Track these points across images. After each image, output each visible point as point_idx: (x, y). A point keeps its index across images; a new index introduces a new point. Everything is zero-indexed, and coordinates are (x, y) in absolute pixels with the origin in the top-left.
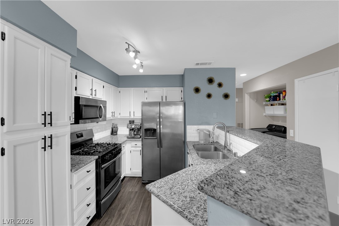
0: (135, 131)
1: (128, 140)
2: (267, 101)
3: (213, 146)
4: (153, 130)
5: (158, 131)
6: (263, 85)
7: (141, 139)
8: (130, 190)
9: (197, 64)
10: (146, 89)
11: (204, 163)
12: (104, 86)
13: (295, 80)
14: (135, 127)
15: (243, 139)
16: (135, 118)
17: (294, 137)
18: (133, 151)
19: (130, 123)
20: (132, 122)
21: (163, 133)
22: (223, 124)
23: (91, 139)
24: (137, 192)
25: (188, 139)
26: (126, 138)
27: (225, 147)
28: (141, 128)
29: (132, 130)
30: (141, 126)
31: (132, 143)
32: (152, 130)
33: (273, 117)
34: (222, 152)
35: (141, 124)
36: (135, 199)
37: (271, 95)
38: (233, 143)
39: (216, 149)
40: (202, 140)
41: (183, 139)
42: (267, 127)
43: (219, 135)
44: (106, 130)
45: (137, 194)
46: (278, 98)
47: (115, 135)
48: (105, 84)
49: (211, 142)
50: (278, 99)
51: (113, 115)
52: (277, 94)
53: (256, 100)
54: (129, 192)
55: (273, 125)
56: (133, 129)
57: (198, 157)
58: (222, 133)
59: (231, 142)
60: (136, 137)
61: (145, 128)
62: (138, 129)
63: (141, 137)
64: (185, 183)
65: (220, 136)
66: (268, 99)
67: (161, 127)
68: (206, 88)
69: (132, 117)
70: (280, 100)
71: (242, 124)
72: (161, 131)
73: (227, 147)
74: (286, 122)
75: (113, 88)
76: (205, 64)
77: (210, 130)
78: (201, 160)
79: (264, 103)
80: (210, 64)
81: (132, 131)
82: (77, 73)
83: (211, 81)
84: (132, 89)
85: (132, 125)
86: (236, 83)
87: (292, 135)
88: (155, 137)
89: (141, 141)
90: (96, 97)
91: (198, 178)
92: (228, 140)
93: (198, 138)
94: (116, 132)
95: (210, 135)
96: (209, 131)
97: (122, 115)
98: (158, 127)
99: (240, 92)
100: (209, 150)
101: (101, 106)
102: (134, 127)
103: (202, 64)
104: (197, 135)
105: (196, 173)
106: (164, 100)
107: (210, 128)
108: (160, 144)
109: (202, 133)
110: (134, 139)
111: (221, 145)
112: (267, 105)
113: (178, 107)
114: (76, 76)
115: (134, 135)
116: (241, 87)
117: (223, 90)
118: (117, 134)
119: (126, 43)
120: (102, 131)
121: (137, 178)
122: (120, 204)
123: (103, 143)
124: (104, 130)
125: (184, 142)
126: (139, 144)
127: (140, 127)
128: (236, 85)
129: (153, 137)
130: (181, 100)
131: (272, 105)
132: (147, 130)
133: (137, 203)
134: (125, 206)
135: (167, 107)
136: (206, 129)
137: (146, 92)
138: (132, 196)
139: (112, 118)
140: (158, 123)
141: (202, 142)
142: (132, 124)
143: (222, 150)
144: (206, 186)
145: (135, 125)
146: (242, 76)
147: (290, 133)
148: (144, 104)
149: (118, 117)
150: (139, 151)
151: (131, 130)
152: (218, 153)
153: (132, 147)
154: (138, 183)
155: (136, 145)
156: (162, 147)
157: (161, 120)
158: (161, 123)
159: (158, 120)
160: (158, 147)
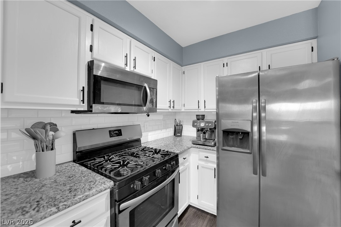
0: (204, 133)
1: (194, 147)
4: (242, 133)
5: (256, 137)
7: (215, 148)
10: (225, 60)
14: (205, 125)
16: (206, 111)
18: (203, 167)
19: (198, 119)
20: (201, 117)
21: (269, 142)
23: (138, 141)
26: (191, 143)
28: (215, 128)
30: (215, 125)
31: (201, 153)
32: (239, 133)
35: (215, 122)
47: (179, 136)
48: (157, 55)
51: (172, 105)
56: (202, 130)
60: (207, 143)
61: (224, 128)
62: (210, 129)
63: (215, 145)
67: (264, 129)
69: (202, 109)
72: (264, 138)
81: (200, 132)
82: (93, 20)
84: (202, 64)
85: (200, 123)
88: (246, 148)
89: (216, 152)
90: (135, 70)
94: (181, 132)
97: (186, 107)
98: (256, 128)
101: (145, 88)
102: (203, 125)
110: (203, 147)
114: (92, 26)
115: (205, 139)
118: (181, 136)
126: (213, 156)
127: (213, 127)
129: (242, 148)
132: (227, 133)
137: (225, 65)
139: (168, 110)
140: (256, 122)
142: (200, 120)
145: (207, 122)
150: (213, 169)
151: (198, 131)
153: (200, 160)
155: (207, 157)
156: (264, 174)
157: (263, 115)
158: (263, 122)
159: (255, 114)
160: (255, 173)
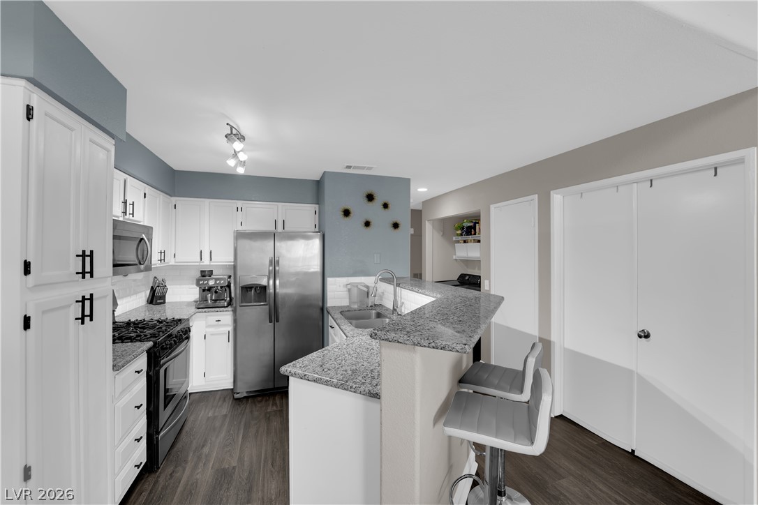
0: (216, 292)
1: (201, 312)
2: (458, 235)
3: (374, 311)
4: (260, 287)
5: (272, 291)
6: (451, 209)
7: (230, 308)
8: (210, 415)
9: (349, 167)
10: (240, 204)
11: (364, 333)
12: (145, 194)
13: (491, 206)
14: (216, 283)
15: (420, 293)
16: (212, 264)
17: (490, 290)
18: (212, 335)
19: (203, 276)
20: (207, 273)
21: (282, 296)
22: (391, 273)
24: (226, 416)
25: (330, 303)
26: (194, 307)
27: (394, 310)
29: (206, 290)
30: (230, 282)
31: (210, 318)
32: (257, 287)
33: (467, 262)
34: (390, 318)
35: (229, 278)
36: (225, 428)
37: (464, 224)
38: (405, 302)
39: (379, 315)
40: (355, 303)
41: (321, 304)
42: (458, 279)
43: (383, 293)
44: (136, 293)
45: (228, 420)
46: (473, 230)
47: (161, 303)
48: (148, 190)
49: (370, 305)
50: (473, 233)
51: (163, 258)
52: (471, 224)
53: (442, 233)
54: (208, 418)
55: (466, 275)
56: (210, 289)
57: (352, 328)
58: (390, 288)
59: (402, 301)
60: (218, 304)
61: (243, 284)
62: (222, 287)
63: (230, 304)
64: (340, 358)
65: (386, 294)
66: (459, 232)
67: (277, 282)
68: (362, 210)
69: (206, 261)
70: (475, 234)
71: (421, 275)
72: (277, 291)
73: (398, 310)
74: (479, 269)
75: (162, 196)
76: (363, 168)
77: (369, 285)
78: (360, 331)
79: (454, 238)
80: (370, 168)
83: (370, 198)
84: (206, 203)
85: (208, 280)
86: (411, 201)
87: (487, 288)
88: (264, 302)
89: (231, 312)
90: (133, 218)
91: (358, 351)
92: (399, 299)
93: (348, 300)
94: (163, 297)
95: (368, 293)
96: (367, 287)
97: (179, 258)
98: (271, 282)
99: (417, 216)
100: (369, 317)
101: (142, 239)
102: (213, 283)
103: (356, 168)
104: (346, 294)
105: (354, 346)
106: (280, 228)
107: (369, 281)
108: (274, 316)
109: (355, 291)
110: (213, 309)
111: (387, 309)
112: (458, 242)
113: (310, 242)
115: (214, 299)
116: (420, 208)
117: (390, 215)
118: (164, 302)
119: (227, 124)
120: (130, 295)
121: (220, 392)
122: (194, 441)
123: (144, 320)
124: (133, 295)
125: (323, 309)
126: (227, 318)
127: (227, 284)
128: (411, 205)
129: (260, 302)
130: (313, 229)
131: (465, 242)
132: (246, 289)
133: (232, 432)
134: (206, 441)
135: (290, 243)
136: (361, 283)
137: (239, 209)
138: (218, 424)
139: (158, 265)
140: (272, 276)
141: (356, 306)
142: (207, 277)
143: (388, 316)
144: (380, 332)
145: (216, 280)
146: (420, 192)
147: (485, 284)
148: (240, 236)
149: (170, 264)
150: (226, 333)
151: (204, 290)
152: (382, 321)
153: (209, 326)
154: (224, 400)
155: (219, 321)
156: (278, 321)
157: (277, 268)
158: (277, 275)
159: (271, 268)
160: (270, 322)
